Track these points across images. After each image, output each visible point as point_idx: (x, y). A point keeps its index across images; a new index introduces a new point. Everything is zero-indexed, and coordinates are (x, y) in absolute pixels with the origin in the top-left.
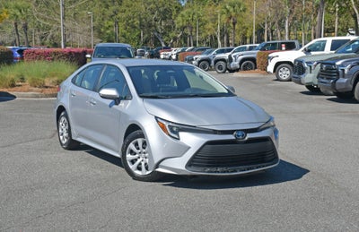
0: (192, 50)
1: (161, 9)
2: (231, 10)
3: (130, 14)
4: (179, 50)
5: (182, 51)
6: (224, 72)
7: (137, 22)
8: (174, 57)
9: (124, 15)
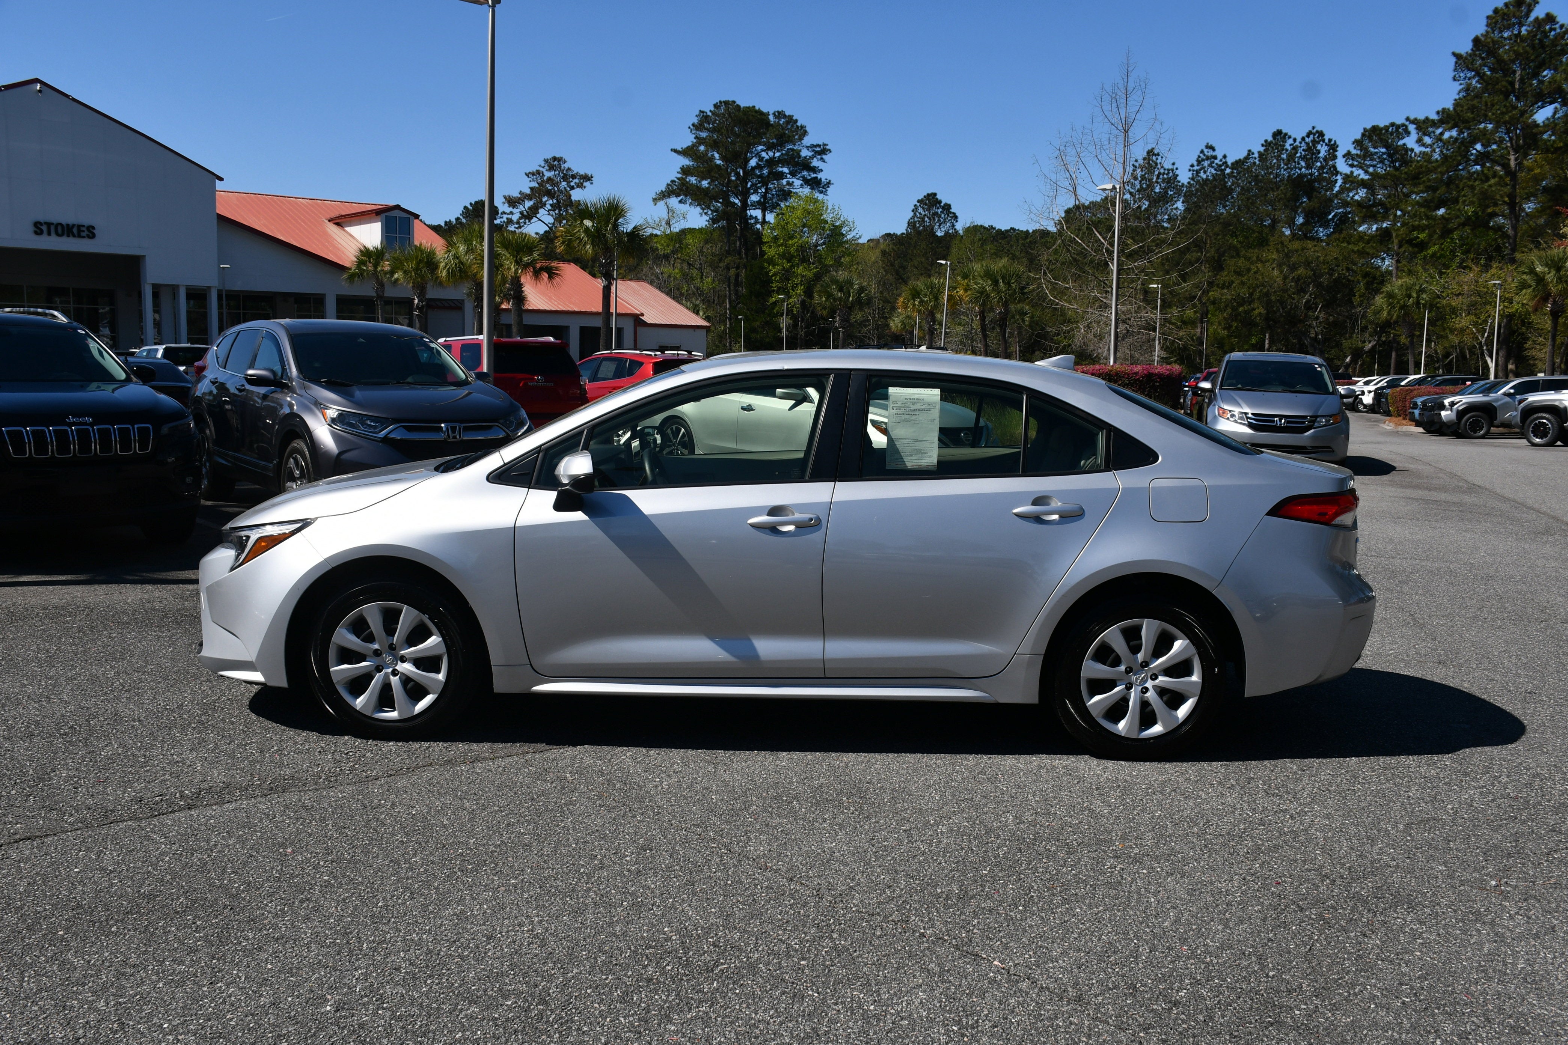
0: (1419, 382)
1: (1324, 280)
2: (1551, 277)
3: (1244, 292)
4: (1379, 381)
5: (1391, 385)
6: (1551, 444)
7: (1259, 310)
8: (1368, 399)
9: (1227, 295)
